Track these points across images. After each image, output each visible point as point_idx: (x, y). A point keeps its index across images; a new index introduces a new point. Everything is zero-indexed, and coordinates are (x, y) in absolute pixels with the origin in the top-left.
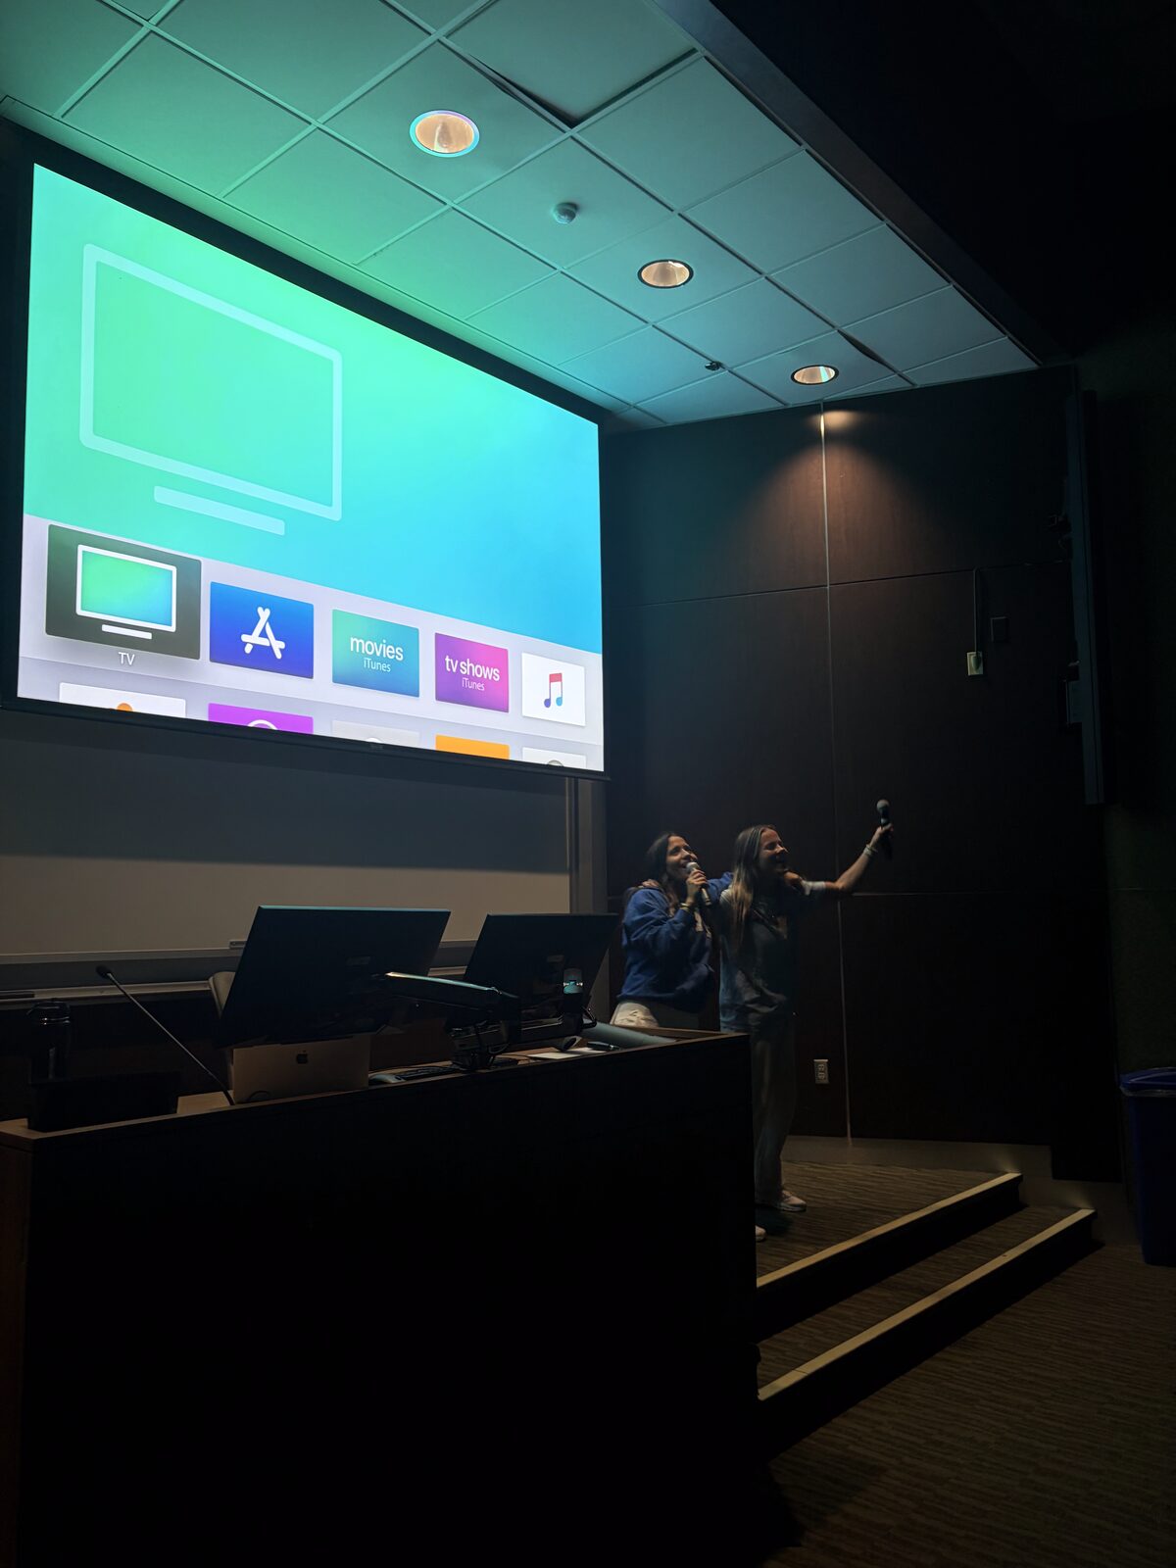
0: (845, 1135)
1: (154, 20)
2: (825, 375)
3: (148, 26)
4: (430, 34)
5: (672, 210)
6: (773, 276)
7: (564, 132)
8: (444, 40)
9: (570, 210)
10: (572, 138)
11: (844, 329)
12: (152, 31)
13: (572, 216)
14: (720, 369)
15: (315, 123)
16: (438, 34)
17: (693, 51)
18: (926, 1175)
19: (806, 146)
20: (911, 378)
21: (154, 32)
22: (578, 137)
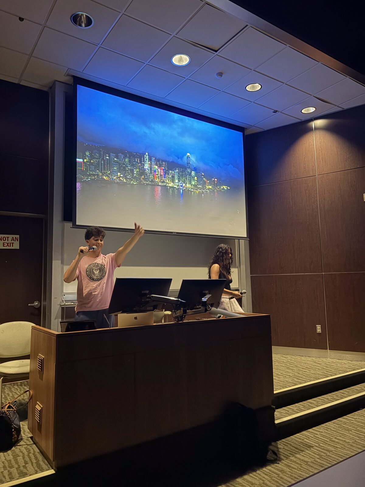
0: (327, 349)
1: (100, 44)
2: (312, 110)
3: (99, 46)
4: (171, 35)
5: (251, 70)
6: (287, 83)
7: (214, 54)
8: (175, 36)
9: (220, 74)
10: (217, 55)
11: (315, 95)
12: (100, 47)
13: (221, 76)
14: (278, 112)
15: (146, 63)
16: (174, 34)
17: (247, 25)
18: (354, 363)
19: (288, 45)
20: (342, 107)
21: (101, 47)
22: (218, 54)
